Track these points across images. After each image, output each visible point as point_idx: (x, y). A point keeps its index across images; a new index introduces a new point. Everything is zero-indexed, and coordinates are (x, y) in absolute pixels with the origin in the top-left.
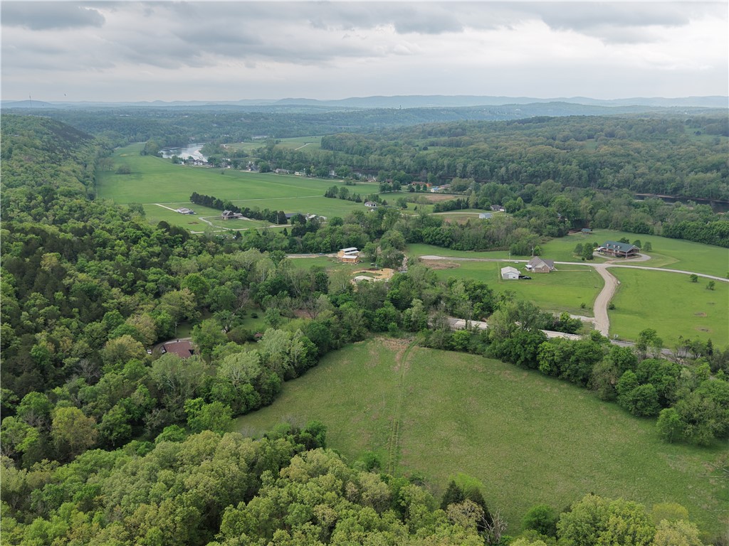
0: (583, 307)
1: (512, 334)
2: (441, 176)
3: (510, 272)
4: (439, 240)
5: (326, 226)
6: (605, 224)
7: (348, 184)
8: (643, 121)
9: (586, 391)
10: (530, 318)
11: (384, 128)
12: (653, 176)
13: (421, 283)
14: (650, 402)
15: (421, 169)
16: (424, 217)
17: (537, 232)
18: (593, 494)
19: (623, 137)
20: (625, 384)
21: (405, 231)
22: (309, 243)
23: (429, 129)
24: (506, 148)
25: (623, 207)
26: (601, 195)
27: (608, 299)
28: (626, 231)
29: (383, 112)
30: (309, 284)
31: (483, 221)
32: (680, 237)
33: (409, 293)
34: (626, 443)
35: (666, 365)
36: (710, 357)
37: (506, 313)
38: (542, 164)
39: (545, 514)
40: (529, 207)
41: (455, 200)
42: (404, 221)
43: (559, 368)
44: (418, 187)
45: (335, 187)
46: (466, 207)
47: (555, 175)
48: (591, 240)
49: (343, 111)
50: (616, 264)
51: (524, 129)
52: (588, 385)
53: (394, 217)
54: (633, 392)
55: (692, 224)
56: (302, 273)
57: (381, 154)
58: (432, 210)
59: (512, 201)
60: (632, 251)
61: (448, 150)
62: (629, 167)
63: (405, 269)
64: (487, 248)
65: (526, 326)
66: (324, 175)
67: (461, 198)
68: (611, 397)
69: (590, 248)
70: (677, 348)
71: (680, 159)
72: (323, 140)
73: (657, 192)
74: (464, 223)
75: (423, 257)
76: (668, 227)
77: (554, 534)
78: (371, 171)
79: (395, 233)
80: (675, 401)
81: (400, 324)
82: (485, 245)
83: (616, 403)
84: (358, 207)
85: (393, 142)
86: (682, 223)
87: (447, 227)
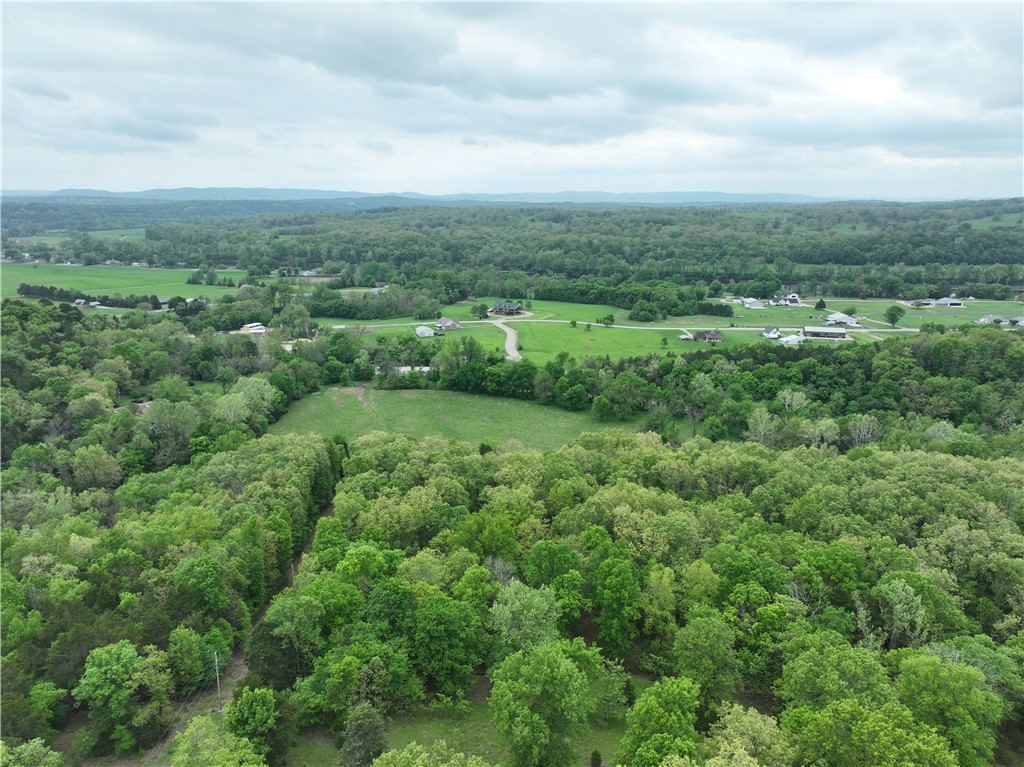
32: (548, 299)
55: (556, 288)
68: (551, 400)
76: (539, 291)
86: (548, 288)
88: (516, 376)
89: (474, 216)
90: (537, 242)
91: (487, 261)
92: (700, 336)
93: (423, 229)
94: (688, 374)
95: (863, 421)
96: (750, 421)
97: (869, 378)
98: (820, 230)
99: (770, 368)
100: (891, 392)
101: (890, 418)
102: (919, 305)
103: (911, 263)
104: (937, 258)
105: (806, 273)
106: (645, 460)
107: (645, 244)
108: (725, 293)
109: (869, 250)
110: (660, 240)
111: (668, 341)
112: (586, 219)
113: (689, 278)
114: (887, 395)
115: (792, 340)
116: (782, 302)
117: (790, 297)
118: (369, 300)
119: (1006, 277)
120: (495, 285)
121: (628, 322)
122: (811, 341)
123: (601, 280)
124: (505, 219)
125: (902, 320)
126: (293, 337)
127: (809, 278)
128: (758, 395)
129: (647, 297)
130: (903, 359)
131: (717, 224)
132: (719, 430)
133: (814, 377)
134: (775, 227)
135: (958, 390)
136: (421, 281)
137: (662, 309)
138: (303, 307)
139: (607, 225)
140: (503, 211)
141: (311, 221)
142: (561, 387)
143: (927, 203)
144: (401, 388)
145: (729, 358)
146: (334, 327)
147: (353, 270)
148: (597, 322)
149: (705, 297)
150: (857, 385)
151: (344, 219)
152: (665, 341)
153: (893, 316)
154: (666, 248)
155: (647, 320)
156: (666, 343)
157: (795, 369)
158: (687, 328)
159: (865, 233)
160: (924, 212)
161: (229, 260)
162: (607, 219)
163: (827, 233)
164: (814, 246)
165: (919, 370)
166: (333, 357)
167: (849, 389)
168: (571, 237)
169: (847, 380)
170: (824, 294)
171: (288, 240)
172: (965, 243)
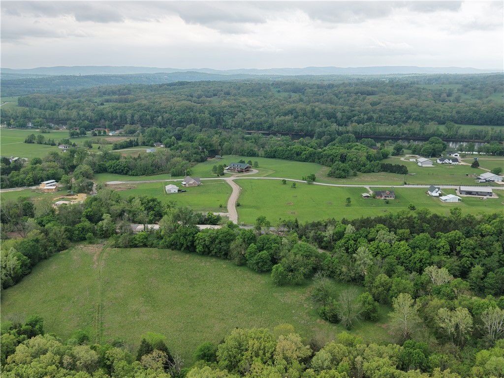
0: (221, 207)
1: (177, 230)
2: (116, 124)
3: (172, 188)
4: (119, 169)
5: (27, 165)
6: (229, 152)
7: (43, 132)
8: (246, 84)
9: (227, 261)
10: (188, 217)
11: (68, 90)
12: (255, 119)
13: (108, 201)
14: (266, 262)
15: (100, 119)
16: (106, 154)
17: (187, 160)
18: (237, 328)
19: (235, 95)
20: (250, 253)
21: (93, 165)
22: (14, 179)
23: (104, 90)
24: (160, 103)
25: (239, 140)
26: (225, 133)
27: (236, 200)
28: (243, 155)
29: (67, 78)
30: (18, 211)
31: (150, 155)
32: (274, 157)
33: (100, 211)
34: (254, 291)
35: (273, 237)
36: (297, 229)
37: (171, 216)
38: (186, 113)
39: (208, 349)
40: (180, 143)
41: (128, 140)
42: (91, 158)
43: (209, 249)
44: (100, 132)
45: (33, 135)
46: (137, 145)
47: (195, 121)
48: (222, 163)
49: (34, 77)
50: (238, 177)
51: (171, 90)
52: (228, 257)
53: (83, 155)
54: (256, 257)
55: (280, 148)
56: (10, 204)
57: (68, 109)
58: (112, 148)
59: (168, 139)
60: (247, 168)
61: (119, 105)
62: (240, 114)
63: (95, 193)
64: (154, 172)
65: (186, 224)
66: (23, 126)
67: (132, 139)
68: (243, 262)
69: (221, 168)
70: (278, 226)
71: (270, 108)
72: (19, 100)
73: (259, 129)
74: (136, 156)
75: (108, 183)
76: (267, 151)
77: (215, 360)
78: (62, 122)
79: (84, 167)
80: (280, 259)
81: (95, 234)
82: (153, 170)
83: (246, 266)
84: (54, 149)
85: (77, 100)
86: (275, 148)
87: (124, 160)
92: (378, 193)
116: (446, 161)
117: (453, 156)
121: (326, 180)
129: (343, 159)
148: (303, 179)
155: (341, 177)
156: (350, 202)
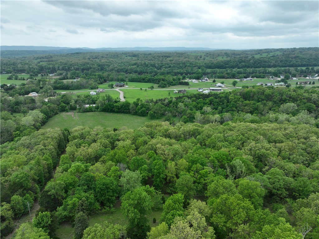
12: (119, 68)
19: (106, 58)
28: (119, 81)
32: (133, 81)
55: (135, 78)
68: (135, 113)
71: (125, 63)
88: (124, 106)
89: (107, 55)
90: (128, 63)
91: (112, 70)
92: (180, 91)
93: (90, 59)
94: (177, 103)
95: (227, 115)
96: (195, 117)
97: (228, 102)
98: (213, 58)
99: (200, 100)
100: (235, 106)
101: (234, 113)
102: (241, 80)
103: (239, 68)
104: (246, 66)
105: (210, 72)
106: (165, 130)
107: (162, 63)
108: (186, 78)
109: (227, 64)
110: (167, 62)
111: (170, 93)
112: (143, 56)
113: (176, 74)
114: (233, 107)
115: (206, 92)
116: (203, 80)
117: (205, 79)
118: (73, 83)
119: (264, 72)
120: (115, 77)
121: (158, 88)
122: (212, 92)
123: (149, 75)
124: (117, 56)
125: (237, 85)
126: (48, 97)
127: (211, 73)
128: (197, 109)
129: (163, 80)
130: (237, 96)
131: (183, 57)
132: (186, 120)
133: (213, 103)
134: (200, 58)
135: (252, 105)
136: (91, 77)
137: (168, 84)
138: (50, 86)
139: (150, 58)
140: (116, 53)
141: (51, 57)
142: (138, 109)
143: (243, 50)
144: (86, 112)
145: (189, 98)
146: (62, 93)
147: (67, 74)
148: (149, 88)
149: (181, 80)
150: (225, 104)
151: (63, 56)
152: (169, 93)
153: (234, 84)
154: (169, 64)
155: (164, 87)
156: (170, 94)
157: (207, 100)
158: (176, 89)
159: (226, 59)
160: (242, 53)
161: (22, 71)
162: (150, 56)
163: (215, 59)
164: (212, 63)
165: (242, 99)
166: (62, 103)
167: (223, 106)
168: (139, 62)
169: (222, 103)
170: (215, 78)
171: (44, 64)
172: (253, 62)
